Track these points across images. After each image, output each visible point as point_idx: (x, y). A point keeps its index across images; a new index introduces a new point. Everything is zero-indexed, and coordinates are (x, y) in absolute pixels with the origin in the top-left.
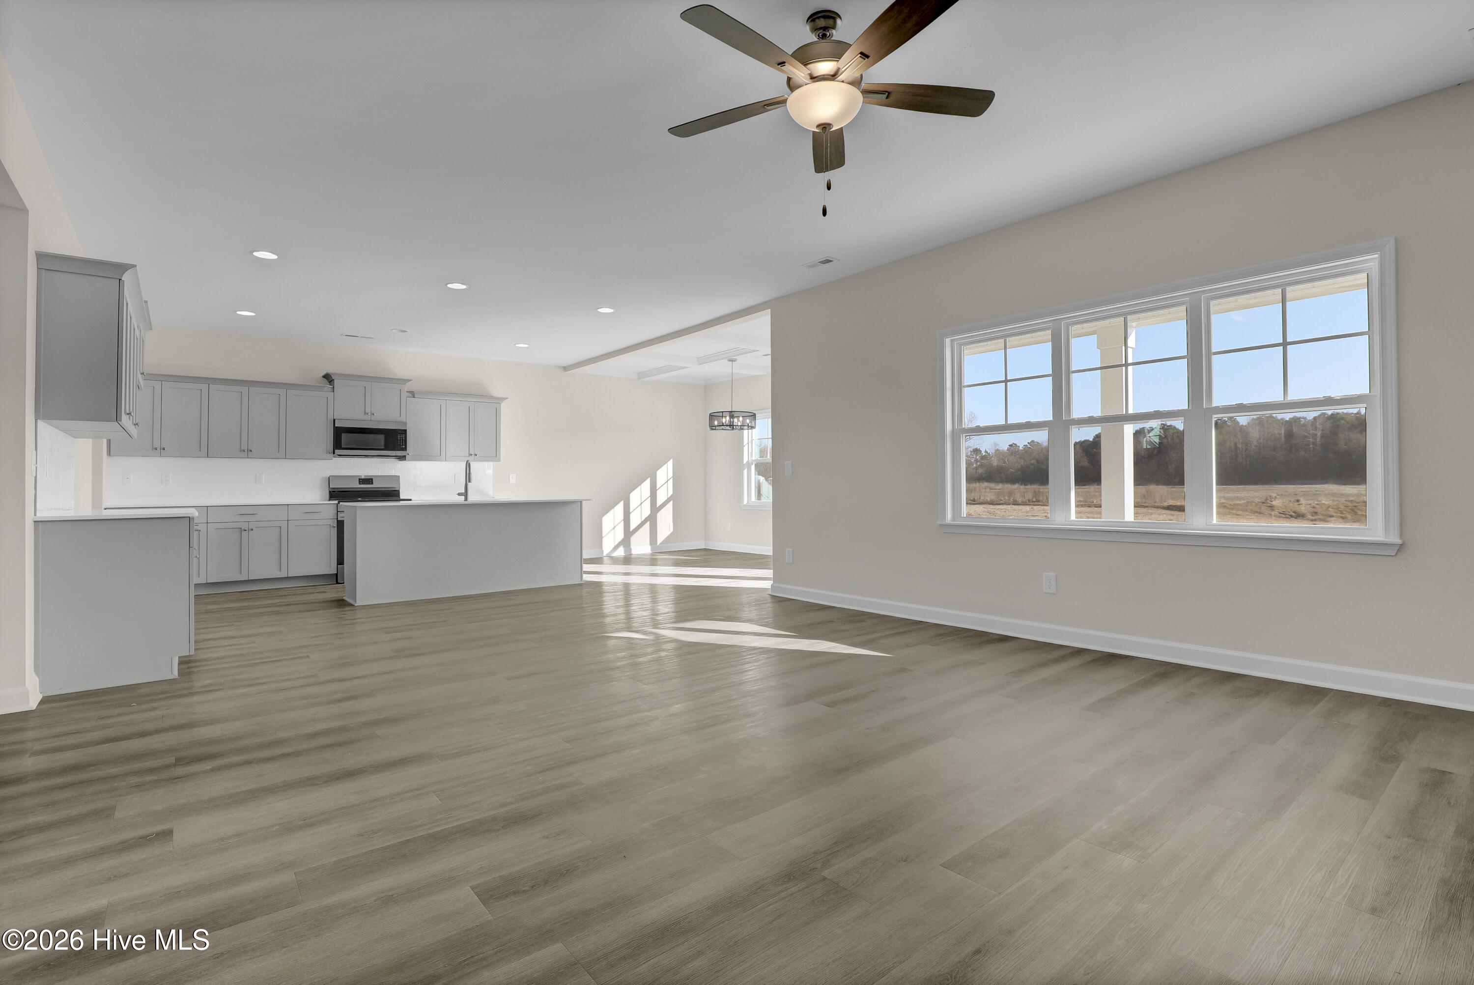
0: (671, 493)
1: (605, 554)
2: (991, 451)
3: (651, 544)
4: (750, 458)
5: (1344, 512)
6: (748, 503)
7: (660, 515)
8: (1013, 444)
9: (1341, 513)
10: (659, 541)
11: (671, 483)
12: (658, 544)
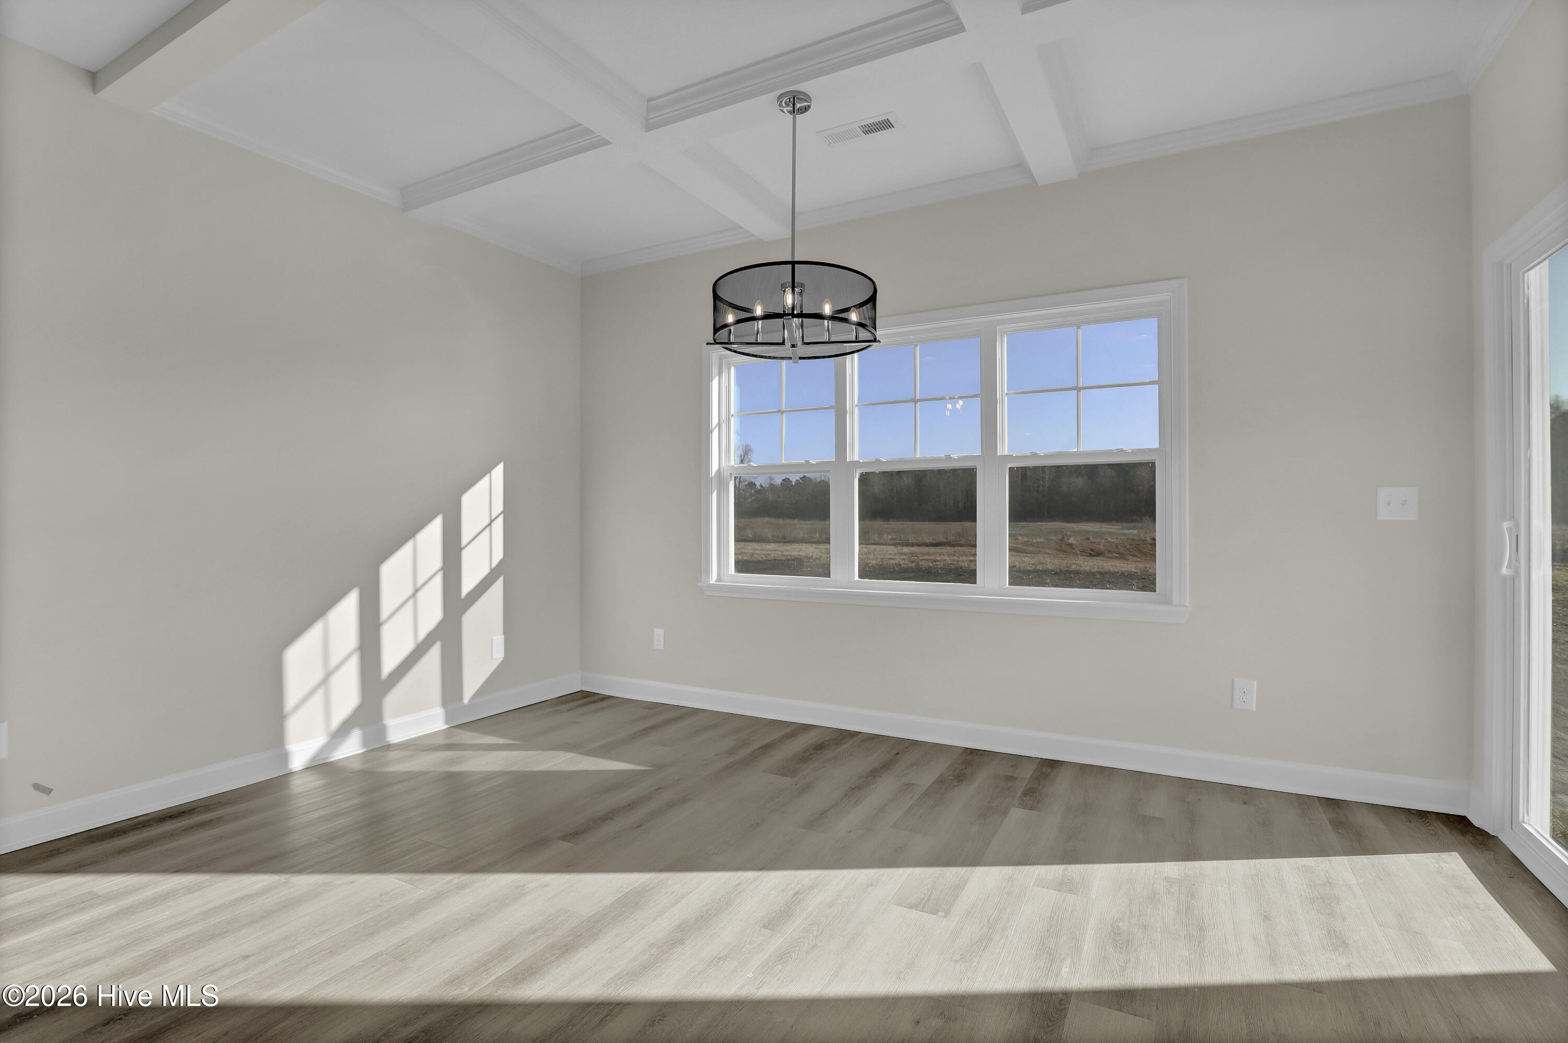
0: (498, 555)
1: (297, 762)
2: (766, 485)
3: (444, 704)
4: (723, 464)
5: (1132, 550)
6: (719, 579)
7: (469, 619)
8: (787, 478)
9: (1130, 551)
10: (470, 688)
11: (499, 525)
12: (466, 701)
